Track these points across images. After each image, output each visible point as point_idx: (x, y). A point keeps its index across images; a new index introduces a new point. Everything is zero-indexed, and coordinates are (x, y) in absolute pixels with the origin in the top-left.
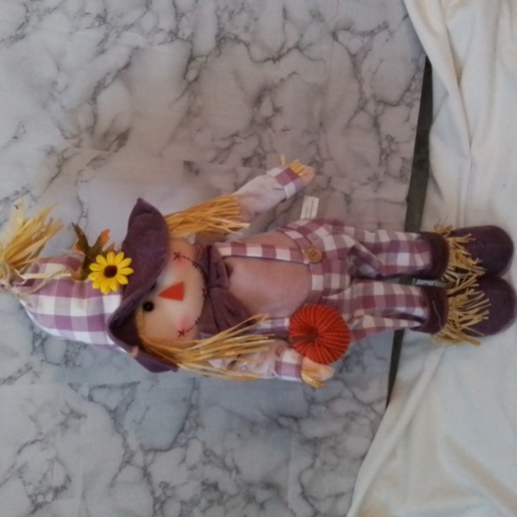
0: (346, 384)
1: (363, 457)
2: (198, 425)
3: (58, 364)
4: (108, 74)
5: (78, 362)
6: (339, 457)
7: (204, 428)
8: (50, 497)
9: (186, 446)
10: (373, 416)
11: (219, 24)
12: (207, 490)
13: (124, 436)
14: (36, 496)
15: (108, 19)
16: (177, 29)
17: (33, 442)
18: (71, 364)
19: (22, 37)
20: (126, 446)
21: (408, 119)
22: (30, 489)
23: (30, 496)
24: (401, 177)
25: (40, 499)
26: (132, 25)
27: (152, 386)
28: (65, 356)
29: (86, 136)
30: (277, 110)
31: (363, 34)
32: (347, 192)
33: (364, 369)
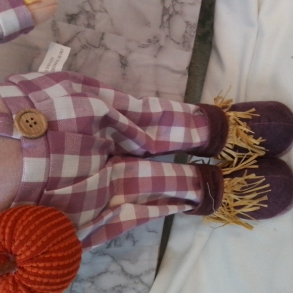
0: (115, 259)
10: (141, 287)
24: (184, 43)
32: (123, 53)
33: (134, 242)
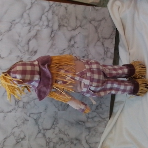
0: (98, 113)
1: (103, 133)
2: (57, 123)
3: (22, 108)
4: (31, 37)
5: (26, 107)
6: (96, 132)
7: (59, 124)
8: (20, 140)
9: (54, 129)
10: (105, 122)
11: (59, 22)
12: (60, 140)
13: (38, 125)
14: (17, 140)
15: (31, 24)
16: (48, 24)
17: (16, 127)
18: (25, 108)
19: (11, 30)
20: (39, 128)
21: (112, 42)
22: (16, 138)
23: (16, 140)
24: (111, 58)
25: (18, 141)
26: (37, 25)
27: (45, 113)
28: (23, 106)
29: (26, 52)
30: (75, 43)
31: (98, 21)
33: (103, 109)
